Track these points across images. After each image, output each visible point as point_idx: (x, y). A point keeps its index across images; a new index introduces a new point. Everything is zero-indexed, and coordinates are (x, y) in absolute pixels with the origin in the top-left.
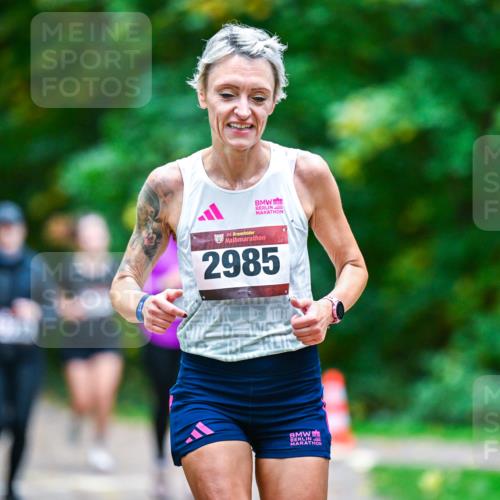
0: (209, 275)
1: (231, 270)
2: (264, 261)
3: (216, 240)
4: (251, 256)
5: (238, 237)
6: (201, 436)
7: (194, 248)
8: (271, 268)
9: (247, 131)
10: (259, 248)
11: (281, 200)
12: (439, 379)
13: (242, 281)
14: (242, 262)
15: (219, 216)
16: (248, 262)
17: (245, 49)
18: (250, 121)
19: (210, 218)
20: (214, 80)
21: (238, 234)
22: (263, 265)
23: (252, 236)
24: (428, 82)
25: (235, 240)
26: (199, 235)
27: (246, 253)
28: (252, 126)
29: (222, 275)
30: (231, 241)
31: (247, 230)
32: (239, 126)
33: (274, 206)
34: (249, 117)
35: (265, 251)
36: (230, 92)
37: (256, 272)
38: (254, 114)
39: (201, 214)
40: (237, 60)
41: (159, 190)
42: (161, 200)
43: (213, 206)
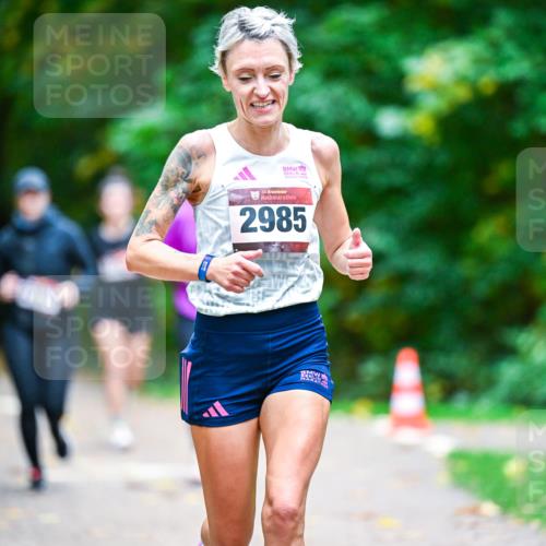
0: (245, 229)
1: (267, 225)
2: (295, 219)
3: (253, 196)
4: (284, 213)
5: (272, 195)
7: (232, 203)
8: (300, 227)
9: (269, 107)
10: (291, 207)
11: (304, 167)
13: (276, 236)
14: (277, 218)
16: (282, 219)
18: (271, 97)
19: (244, 179)
20: (231, 66)
21: (273, 192)
22: (294, 223)
23: (285, 195)
25: (270, 198)
26: (236, 192)
27: (280, 210)
28: (274, 102)
29: (259, 229)
30: (267, 198)
31: (280, 189)
32: (261, 104)
33: (300, 172)
35: (296, 210)
36: (247, 75)
37: (288, 229)
38: (272, 90)
39: (236, 174)
40: (248, 45)
41: (194, 152)
42: (193, 162)
43: (246, 169)
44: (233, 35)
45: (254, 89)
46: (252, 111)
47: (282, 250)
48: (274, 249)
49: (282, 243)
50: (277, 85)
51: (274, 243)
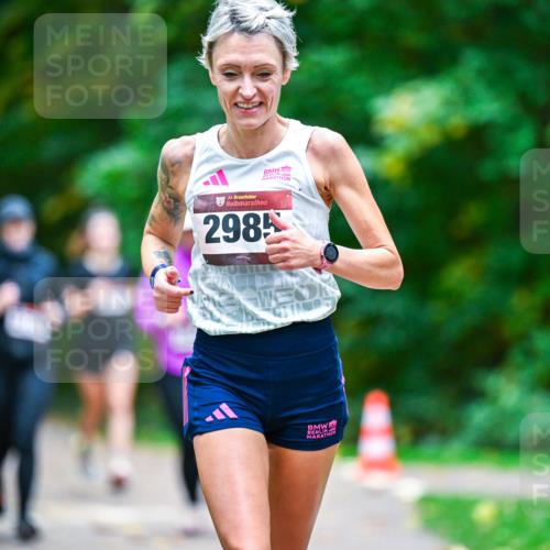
0: (210, 239)
1: (231, 235)
2: (265, 227)
3: (218, 203)
4: (251, 221)
5: (239, 200)
6: (223, 417)
7: (196, 210)
9: (255, 110)
10: (261, 213)
12: (494, 400)
13: (241, 247)
14: (243, 227)
15: (224, 182)
16: (248, 227)
17: (243, 25)
18: (257, 99)
19: (216, 183)
21: (240, 198)
22: (264, 231)
23: (254, 200)
24: (481, 73)
25: (236, 204)
26: (202, 197)
27: (246, 218)
28: (261, 103)
29: (222, 240)
30: (232, 204)
31: (248, 194)
32: (245, 106)
33: (281, 173)
34: (254, 96)
35: (266, 216)
36: (233, 72)
37: (257, 238)
38: (259, 91)
39: (207, 178)
40: (237, 38)
43: (220, 172)
44: (222, 25)
45: (239, 88)
46: (236, 111)
47: (249, 263)
48: (239, 262)
49: (248, 255)
50: (264, 86)
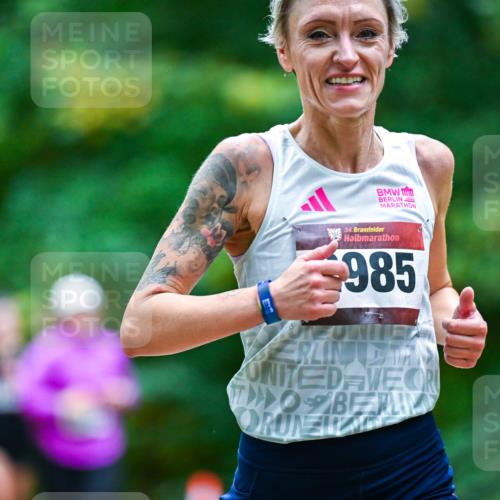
1: (356, 282)
2: (398, 273)
3: (331, 236)
4: (381, 262)
5: (362, 234)
8: (407, 284)
10: (392, 252)
11: (411, 190)
14: (370, 270)
15: (329, 207)
16: (378, 271)
19: (318, 208)
21: (363, 230)
22: (397, 277)
23: (381, 234)
25: (358, 239)
27: (374, 258)
28: (364, 79)
29: (344, 288)
30: (352, 239)
31: (373, 225)
33: (405, 198)
37: (389, 288)
38: (364, 60)
39: (305, 201)
41: (241, 164)
42: (240, 180)
43: (320, 192)
45: (334, 53)
46: (330, 91)
47: (380, 321)
48: (368, 320)
49: (379, 310)
50: (370, 52)
51: (368, 309)
